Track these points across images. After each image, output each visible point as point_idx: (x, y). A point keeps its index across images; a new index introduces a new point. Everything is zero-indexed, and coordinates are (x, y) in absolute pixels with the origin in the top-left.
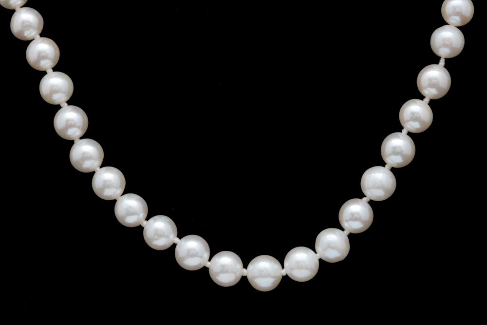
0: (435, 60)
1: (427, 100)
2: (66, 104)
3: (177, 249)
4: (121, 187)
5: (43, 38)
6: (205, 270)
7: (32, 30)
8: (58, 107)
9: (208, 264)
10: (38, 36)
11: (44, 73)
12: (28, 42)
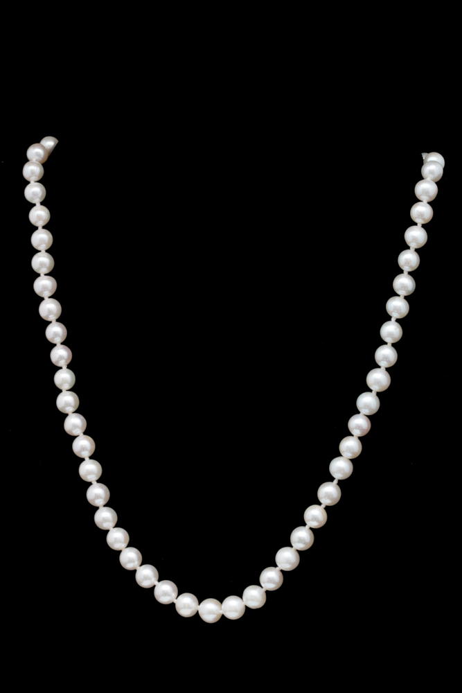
0: (331, 479)
1: (323, 506)
2: (96, 482)
3: (156, 589)
4: (125, 542)
5: (85, 436)
6: (173, 605)
7: (78, 429)
8: (90, 484)
9: (175, 601)
10: (82, 434)
11: (83, 460)
12: (75, 437)
